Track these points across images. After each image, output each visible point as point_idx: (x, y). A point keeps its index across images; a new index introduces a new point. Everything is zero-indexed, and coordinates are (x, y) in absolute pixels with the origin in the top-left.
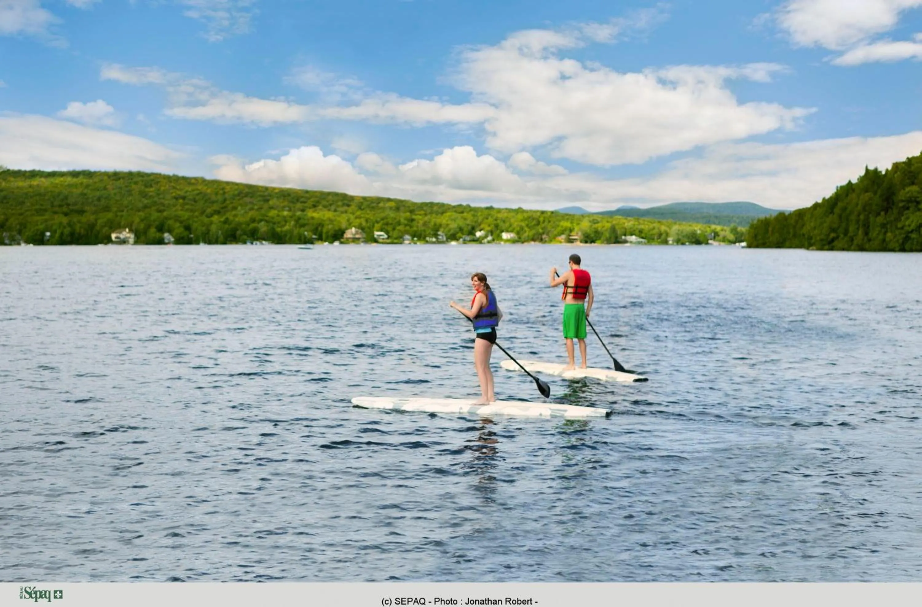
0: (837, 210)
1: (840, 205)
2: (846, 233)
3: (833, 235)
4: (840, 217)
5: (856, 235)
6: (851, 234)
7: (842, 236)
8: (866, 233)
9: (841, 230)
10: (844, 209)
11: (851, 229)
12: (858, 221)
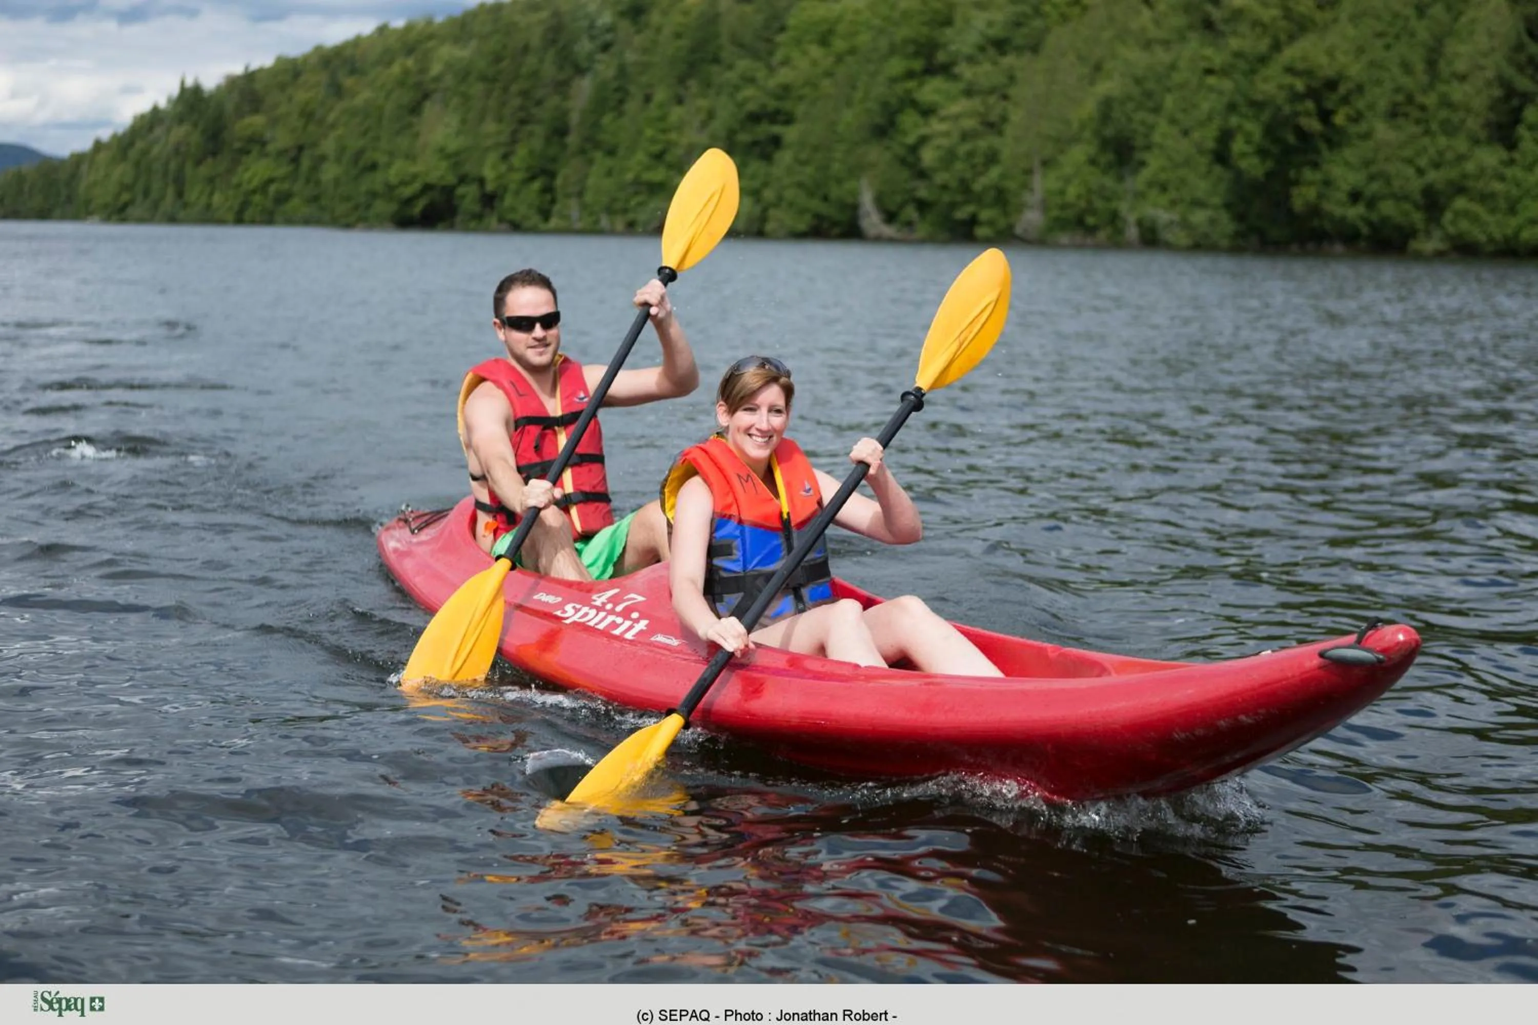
0: (133, 154)
1: (140, 145)
2: (146, 193)
3: (125, 197)
4: (137, 164)
5: (162, 197)
6: (154, 194)
7: (140, 198)
8: (180, 194)
9: (140, 187)
10: (145, 152)
11: (156, 186)
12: (165, 174)
